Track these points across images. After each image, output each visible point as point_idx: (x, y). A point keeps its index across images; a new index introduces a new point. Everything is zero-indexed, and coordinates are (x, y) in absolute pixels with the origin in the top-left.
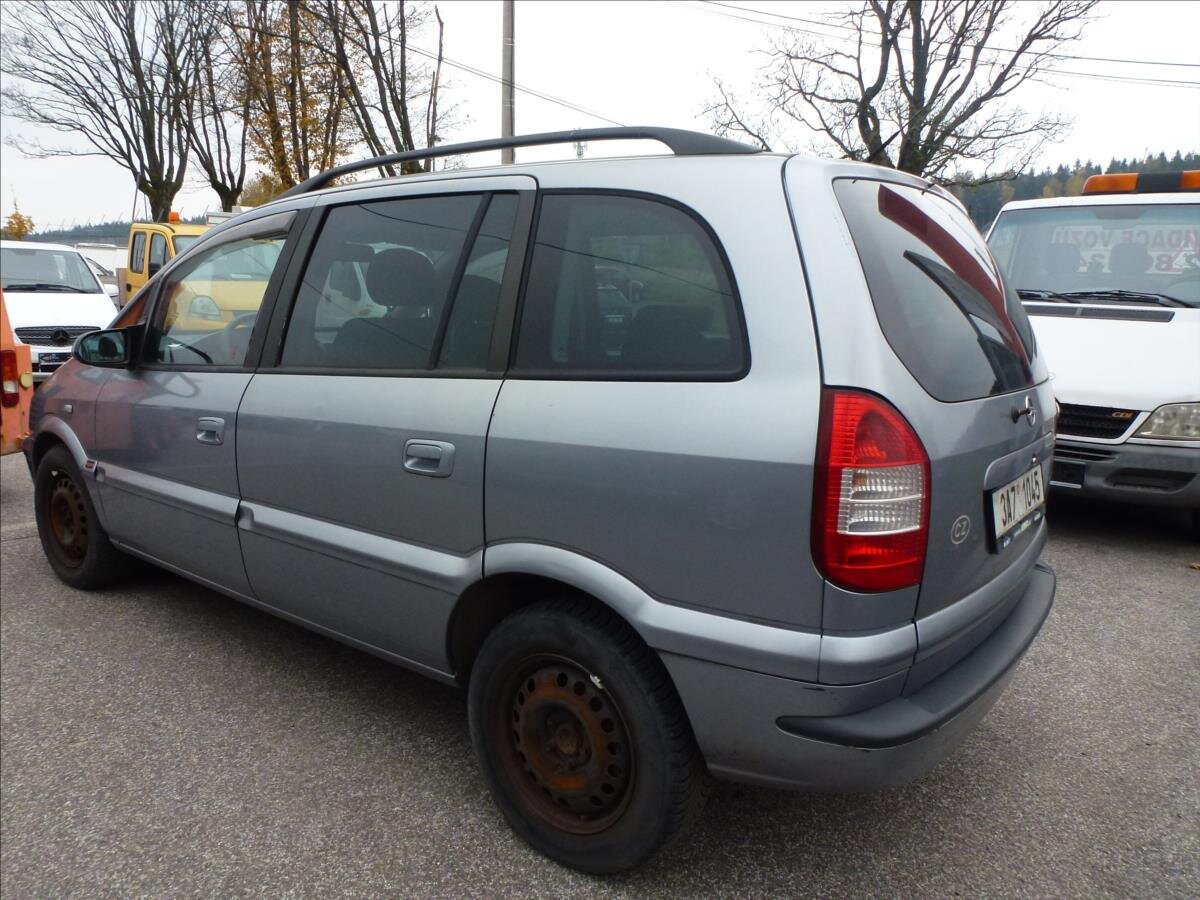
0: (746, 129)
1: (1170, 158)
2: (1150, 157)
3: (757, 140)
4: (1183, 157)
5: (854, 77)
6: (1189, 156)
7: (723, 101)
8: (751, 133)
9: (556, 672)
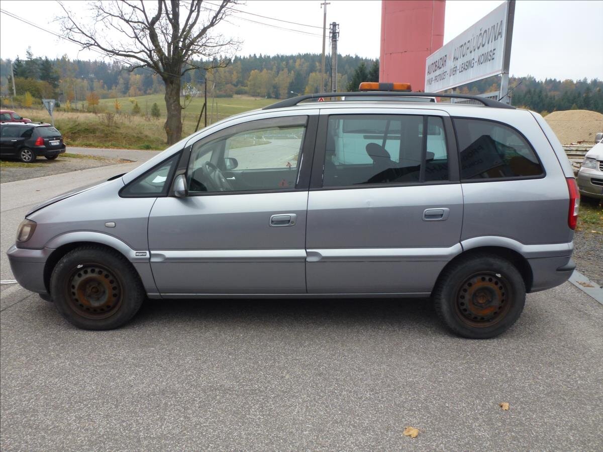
0: (83, 33)
1: (258, 56)
2: (250, 56)
3: (90, 39)
4: (263, 56)
5: (141, 10)
6: (265, 56)
7: (67, 16)
8: (87, 36)
9: (480, 278)
